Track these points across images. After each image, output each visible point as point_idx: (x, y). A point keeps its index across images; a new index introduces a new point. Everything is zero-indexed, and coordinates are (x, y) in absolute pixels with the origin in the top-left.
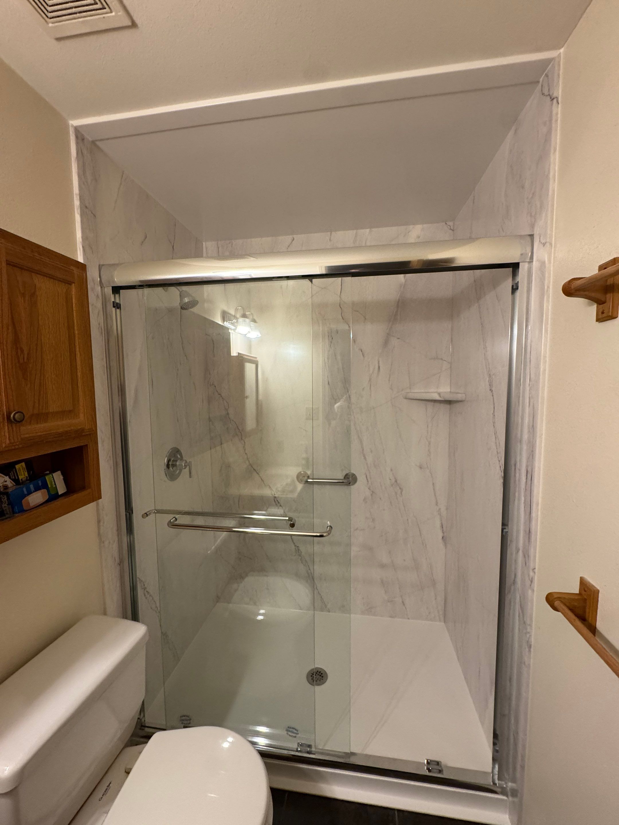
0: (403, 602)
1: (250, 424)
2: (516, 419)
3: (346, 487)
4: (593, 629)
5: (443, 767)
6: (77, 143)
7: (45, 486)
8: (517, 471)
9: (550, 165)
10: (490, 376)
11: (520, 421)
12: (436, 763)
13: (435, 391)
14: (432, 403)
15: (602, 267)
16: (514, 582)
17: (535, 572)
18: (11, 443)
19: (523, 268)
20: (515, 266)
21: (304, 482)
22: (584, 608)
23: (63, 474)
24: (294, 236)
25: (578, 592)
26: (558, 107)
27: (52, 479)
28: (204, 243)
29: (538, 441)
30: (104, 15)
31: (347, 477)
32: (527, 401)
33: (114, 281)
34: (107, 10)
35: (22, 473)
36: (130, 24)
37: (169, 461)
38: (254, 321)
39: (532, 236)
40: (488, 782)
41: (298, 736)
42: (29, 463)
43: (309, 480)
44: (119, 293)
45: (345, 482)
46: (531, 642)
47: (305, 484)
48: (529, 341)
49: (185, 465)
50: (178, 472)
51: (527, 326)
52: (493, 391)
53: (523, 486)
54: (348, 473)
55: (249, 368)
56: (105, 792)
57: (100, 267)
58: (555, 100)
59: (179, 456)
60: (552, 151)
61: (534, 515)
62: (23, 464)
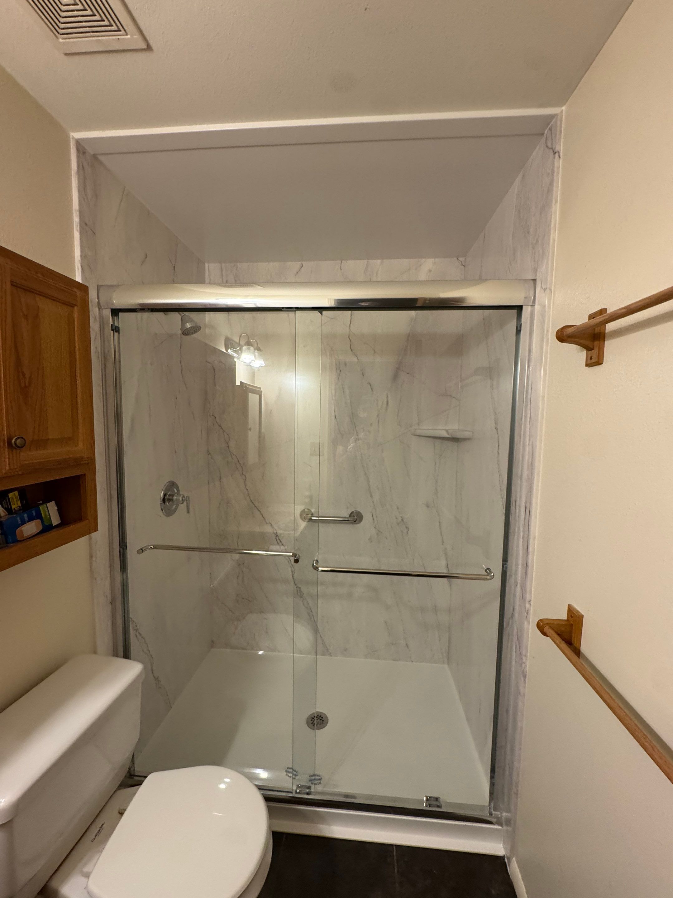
0: (407, 645)
1: (252, 457)
2: (518, 456)
3: (351, 525)
4: (577, 652)
5: (441, 802)
6: (78, 157)
7: (39, 516)
8: (517, 507)
9: (551, 215)
10: (495, 413)
11: (521, 459)
12: (436, 800)
13: (444, 428)
14: (440, 441)
15: (592, 317)
16: (513, 615)
17: (530, 604)
18: (10, 469)
19: (526, 311)
20: (519, 308)
21: (307, 520)
22: (571, 632)
23: (57, 504)
24: (303, 263)
25: (566, 619)
26: (559, 161)
27: (46, 509)
28: (207, 265)
29: (535, 479)
30: (119, 37)
31: (352, 515)
32: (527, 440)
33: (113, 304)
34: (122, 32)
35: (15, 503)
36: (145, 47)
37: (165, 495)
38: (259, 349)
39: (535, 280)
40: (485, 814)
41: (297, 778)
42: (22, 492)
43: (313, 518)
44: (117, 315)
45: (351, 520)
46: (526, 672)
47: (308, 522)
48: (530, 382)
49: (182, 500)
50: (174, 507)
51: (529, 367)
52: (498, 429)
53: (522, 522)
54: (353, 511)
55: (253, 398)
56: (98, 832)
57: (99, 288)
58: (557, 154)
59: (176, 491)
60: (554, 202)
61: (531, 549)
62: (16, 493)
